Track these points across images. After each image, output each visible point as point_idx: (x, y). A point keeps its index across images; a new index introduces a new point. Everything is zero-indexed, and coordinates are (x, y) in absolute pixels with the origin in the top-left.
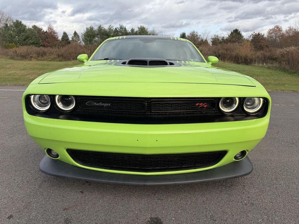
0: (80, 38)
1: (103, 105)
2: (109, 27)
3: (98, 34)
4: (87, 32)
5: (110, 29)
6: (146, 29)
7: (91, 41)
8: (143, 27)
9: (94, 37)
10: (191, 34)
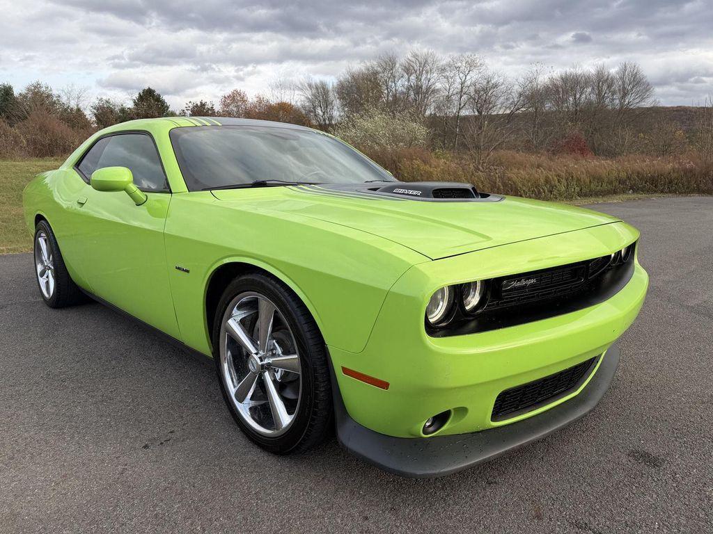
1: (525, 284)
10: (29, 89)
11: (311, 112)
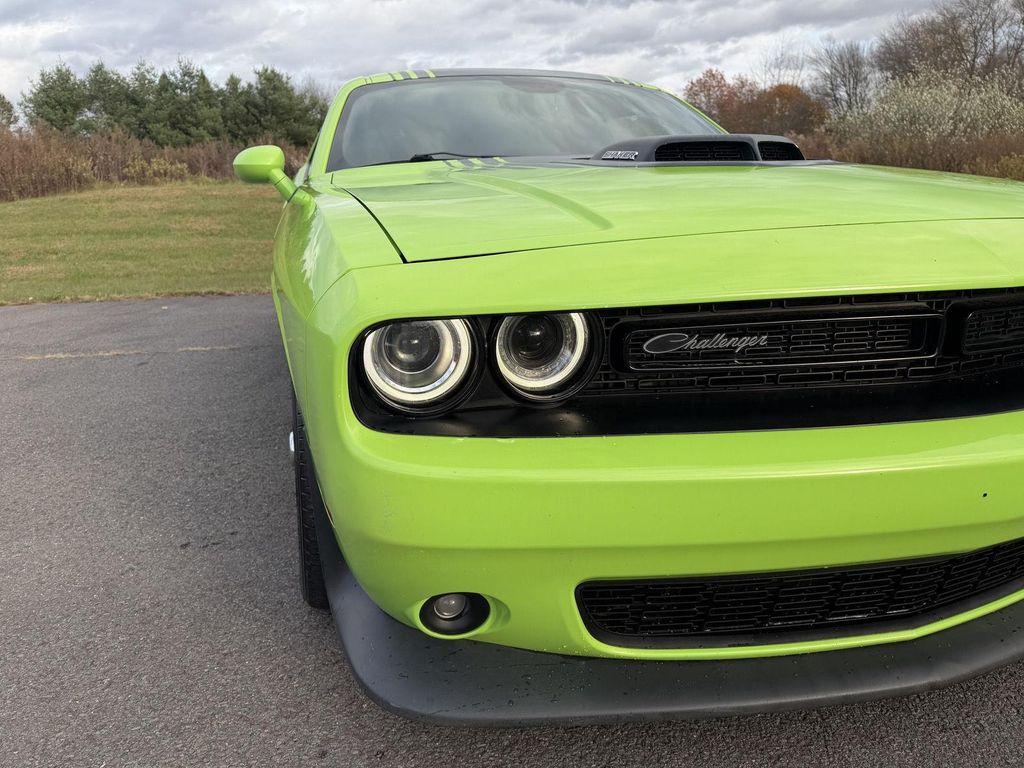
0: (18, 111)
1: (730, 347)
2: (138, 69)
3: (93, 98)
4: (43, 90)
5: (141, 78)
6: (284, 79)
7: (63, 124)
8: (273, 72)
9: (77, 108)
11: (828, 95)
